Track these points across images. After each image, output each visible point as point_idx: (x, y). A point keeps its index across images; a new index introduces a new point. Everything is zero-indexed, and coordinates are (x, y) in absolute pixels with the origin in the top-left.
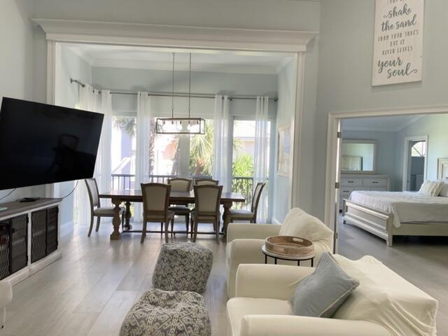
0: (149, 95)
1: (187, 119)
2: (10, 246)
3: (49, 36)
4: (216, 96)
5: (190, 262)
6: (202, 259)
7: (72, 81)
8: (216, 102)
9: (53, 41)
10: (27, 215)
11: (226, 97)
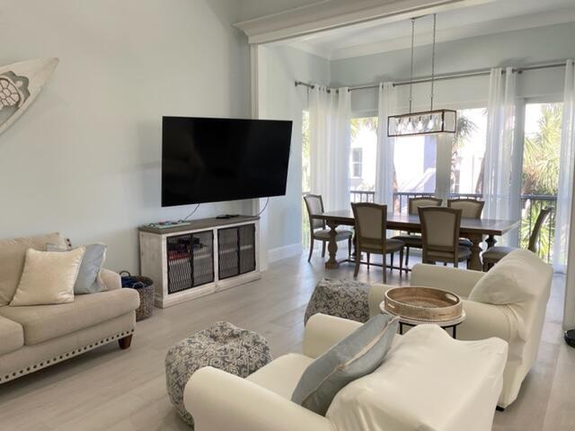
0: (394, 85)
1: (429, 112)
2: (191, 261)
3: (251, 40)
4: (492, 71)
5: (338, 304)
6: (356, 304)
7: (296, 84)
8: (491, 79)
9: (255, 45)
10: (212, 231)
11: (509, 70)
